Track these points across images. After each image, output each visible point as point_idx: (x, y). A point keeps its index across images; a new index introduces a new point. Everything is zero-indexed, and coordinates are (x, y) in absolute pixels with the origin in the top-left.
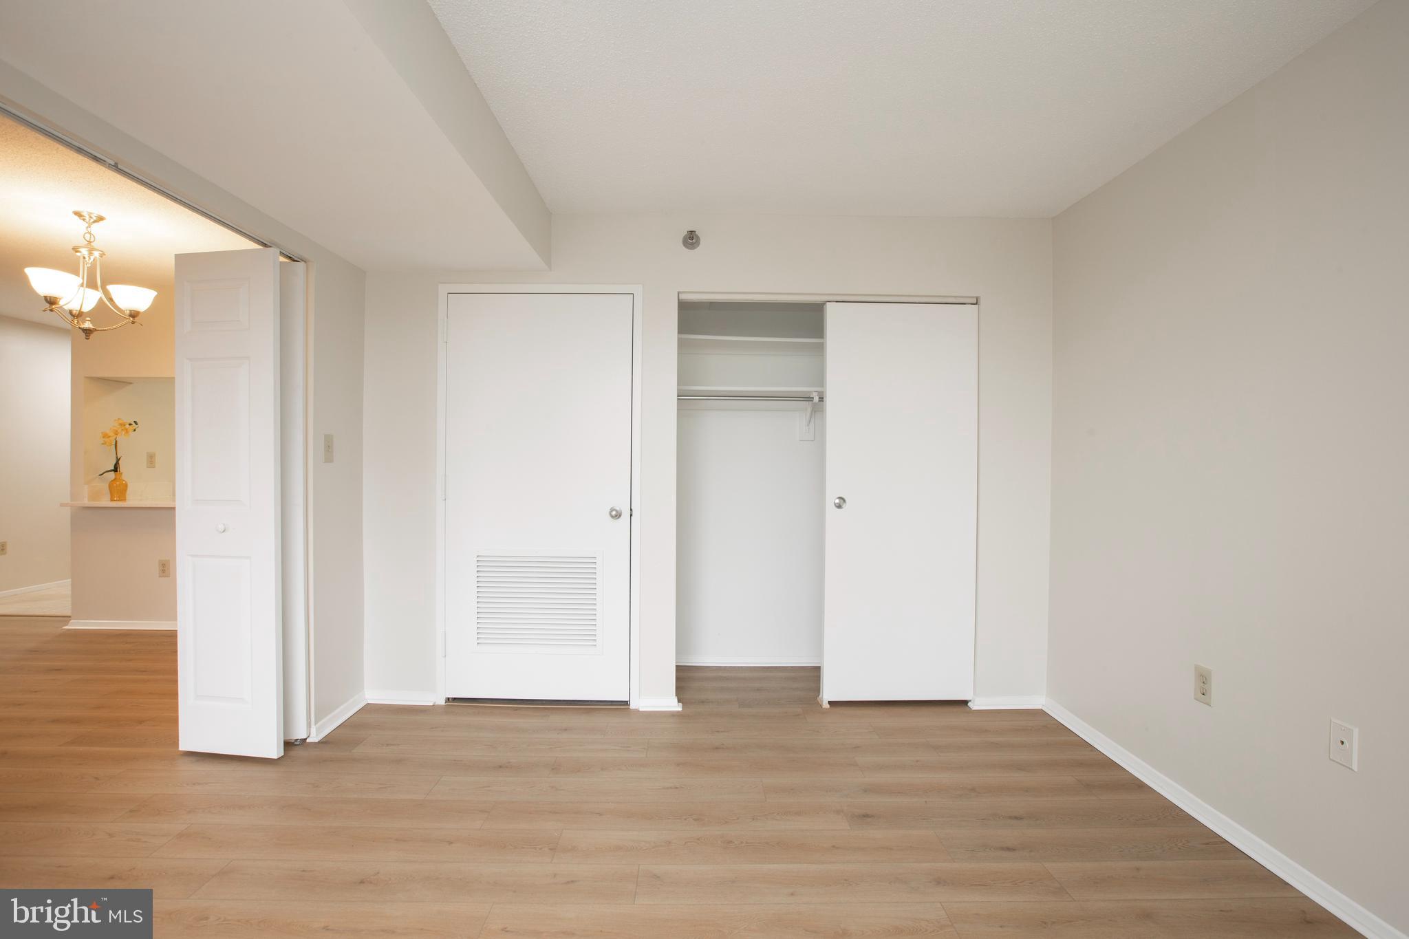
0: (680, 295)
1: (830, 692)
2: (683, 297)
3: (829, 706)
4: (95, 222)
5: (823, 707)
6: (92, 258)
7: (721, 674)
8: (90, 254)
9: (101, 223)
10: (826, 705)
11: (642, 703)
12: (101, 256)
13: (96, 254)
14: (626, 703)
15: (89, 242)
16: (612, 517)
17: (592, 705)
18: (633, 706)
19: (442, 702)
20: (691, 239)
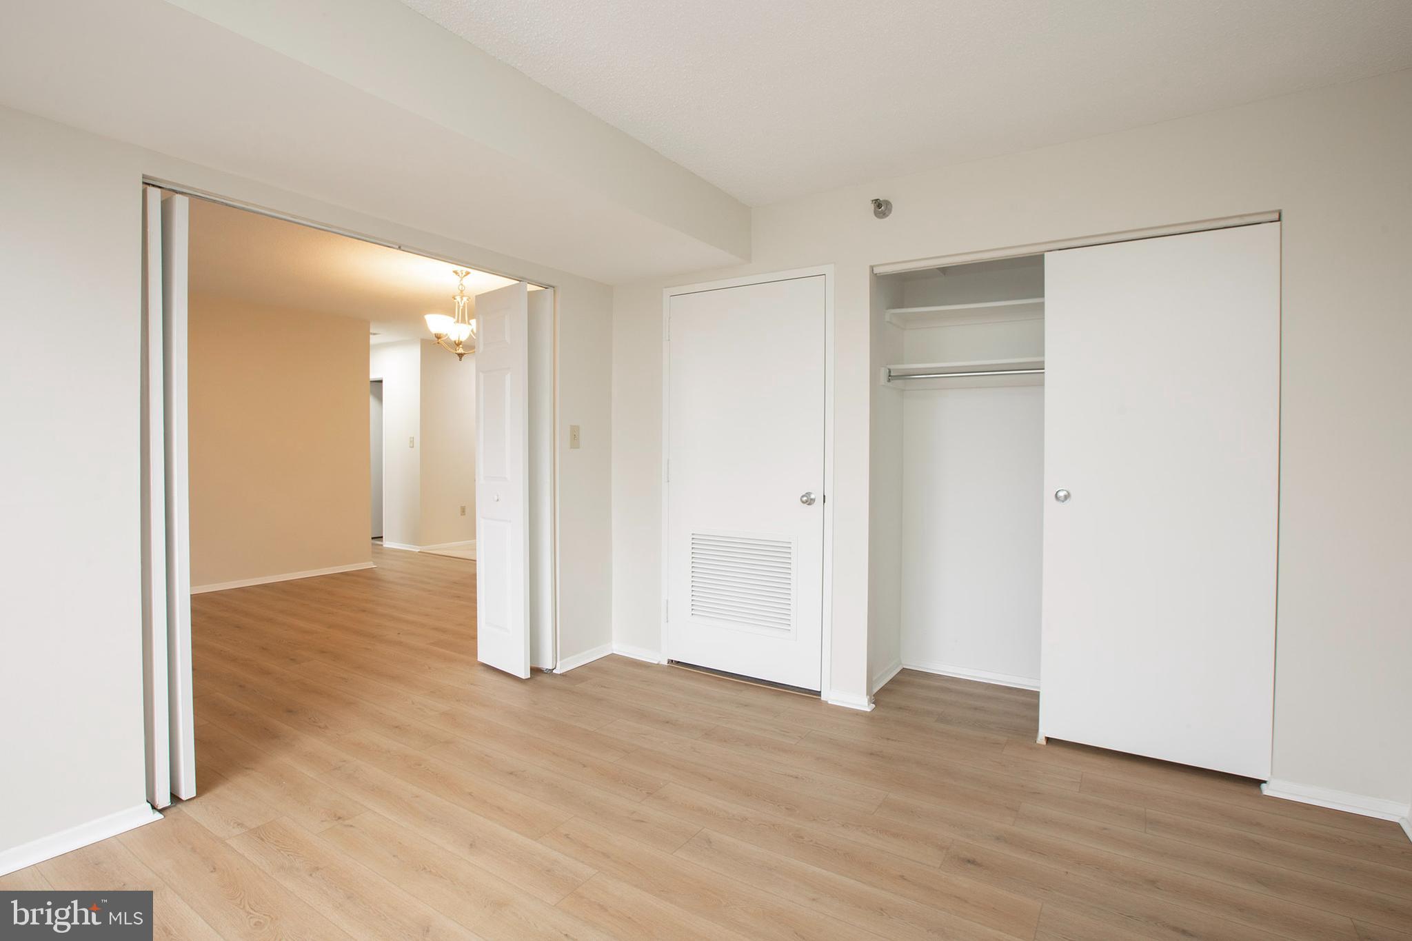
0: (874, 269)
1: (1049, 727)
2: (877, 270)
3: (1044, 742)
4: (465, 276)
5: (1037, 742)
6: (463, 302)
7: (948, 685)
8: (462, 299)
9: (469, 275)
10: (1041, 740)
11: (831, 696)
12: (468, 300)
13: (465, 299)
14: (819, 693)
15: (462, 291)
16: (803, 502)
17: (786, 689)
18: (823, 697)
19: (665, 663)
20: (881, 207)
